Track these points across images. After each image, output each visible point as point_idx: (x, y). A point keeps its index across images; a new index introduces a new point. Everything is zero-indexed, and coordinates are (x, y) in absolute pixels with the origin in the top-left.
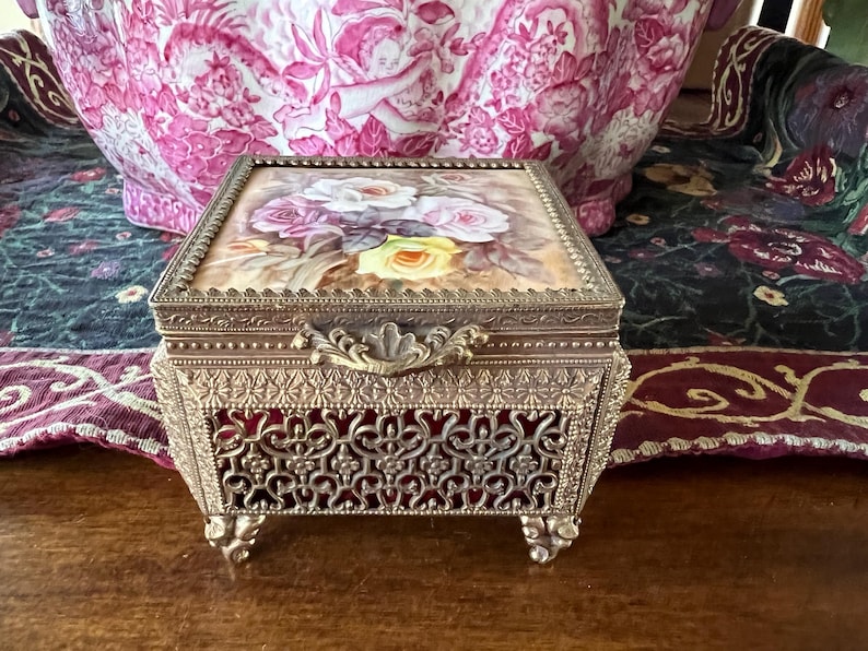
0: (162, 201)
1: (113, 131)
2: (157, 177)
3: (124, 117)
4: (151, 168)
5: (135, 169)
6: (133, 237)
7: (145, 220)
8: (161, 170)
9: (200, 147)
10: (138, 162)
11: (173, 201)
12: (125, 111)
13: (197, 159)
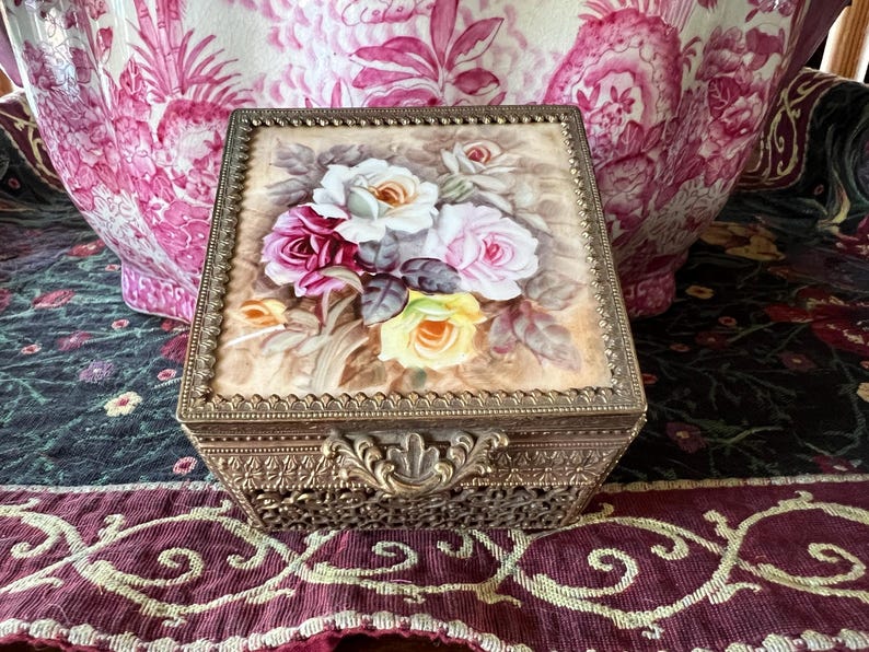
0: (163, 285)
1: (105, 213)
2: (155, 262)
3: (117, 199)
4: (149, 253)
5: (132, 253)
6: (130, 326)
7: (144, 305)
8: (159, 256)
9: (201, 236)
10: (135, 246)
11: (174, 286)
12: (119, 192)
13: (198, 249)
